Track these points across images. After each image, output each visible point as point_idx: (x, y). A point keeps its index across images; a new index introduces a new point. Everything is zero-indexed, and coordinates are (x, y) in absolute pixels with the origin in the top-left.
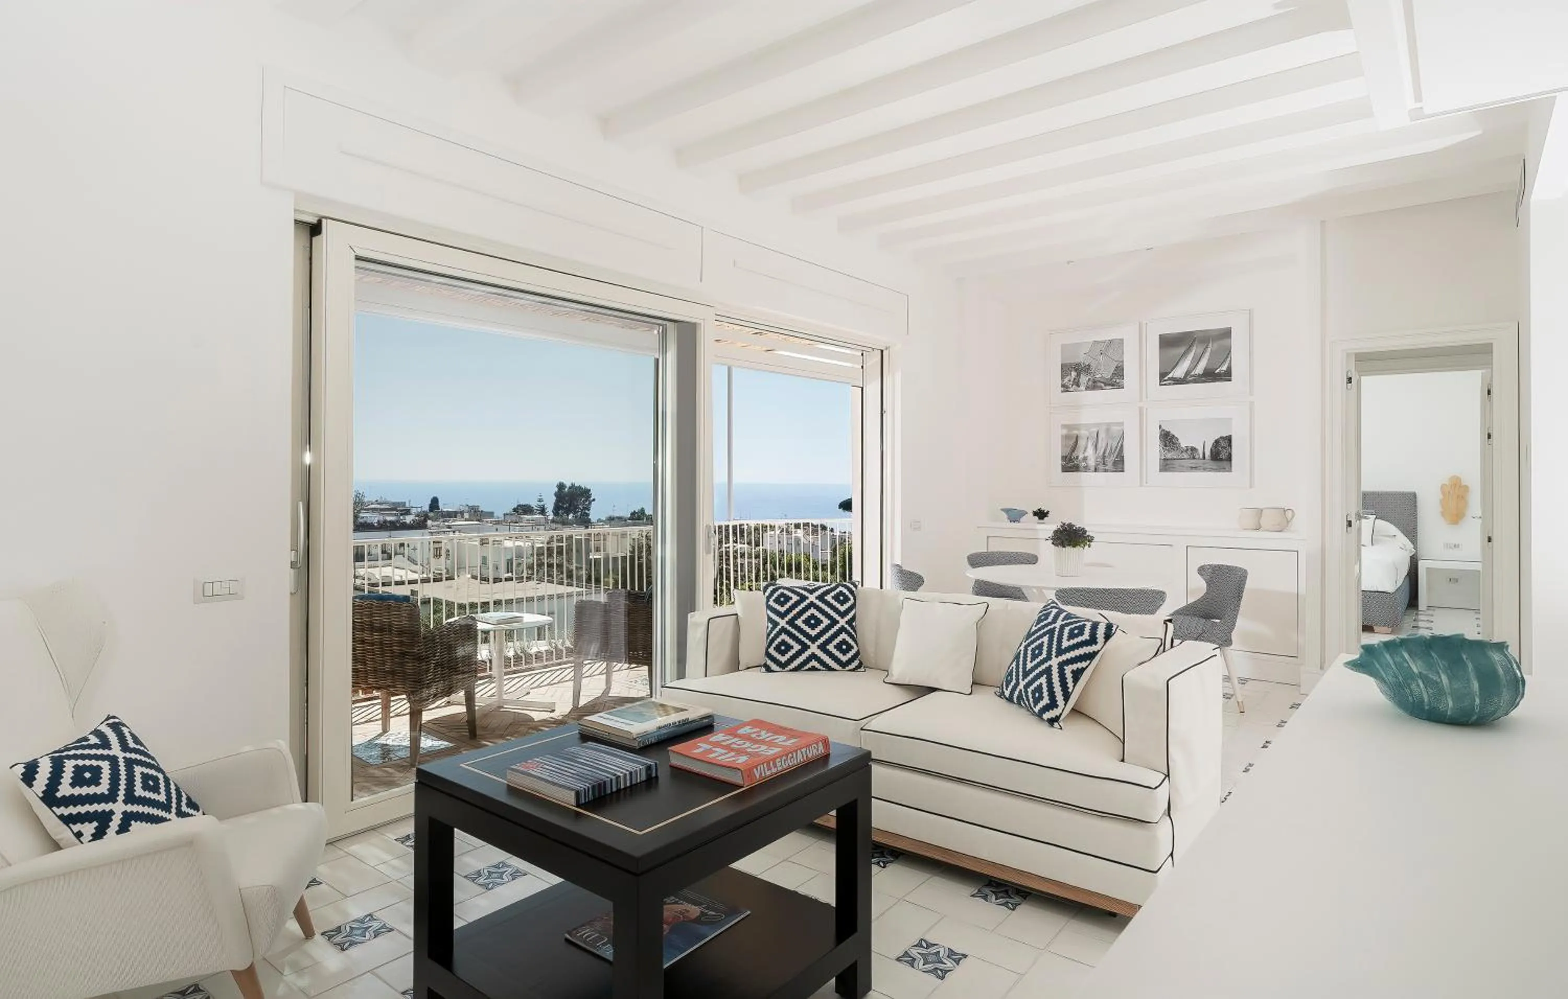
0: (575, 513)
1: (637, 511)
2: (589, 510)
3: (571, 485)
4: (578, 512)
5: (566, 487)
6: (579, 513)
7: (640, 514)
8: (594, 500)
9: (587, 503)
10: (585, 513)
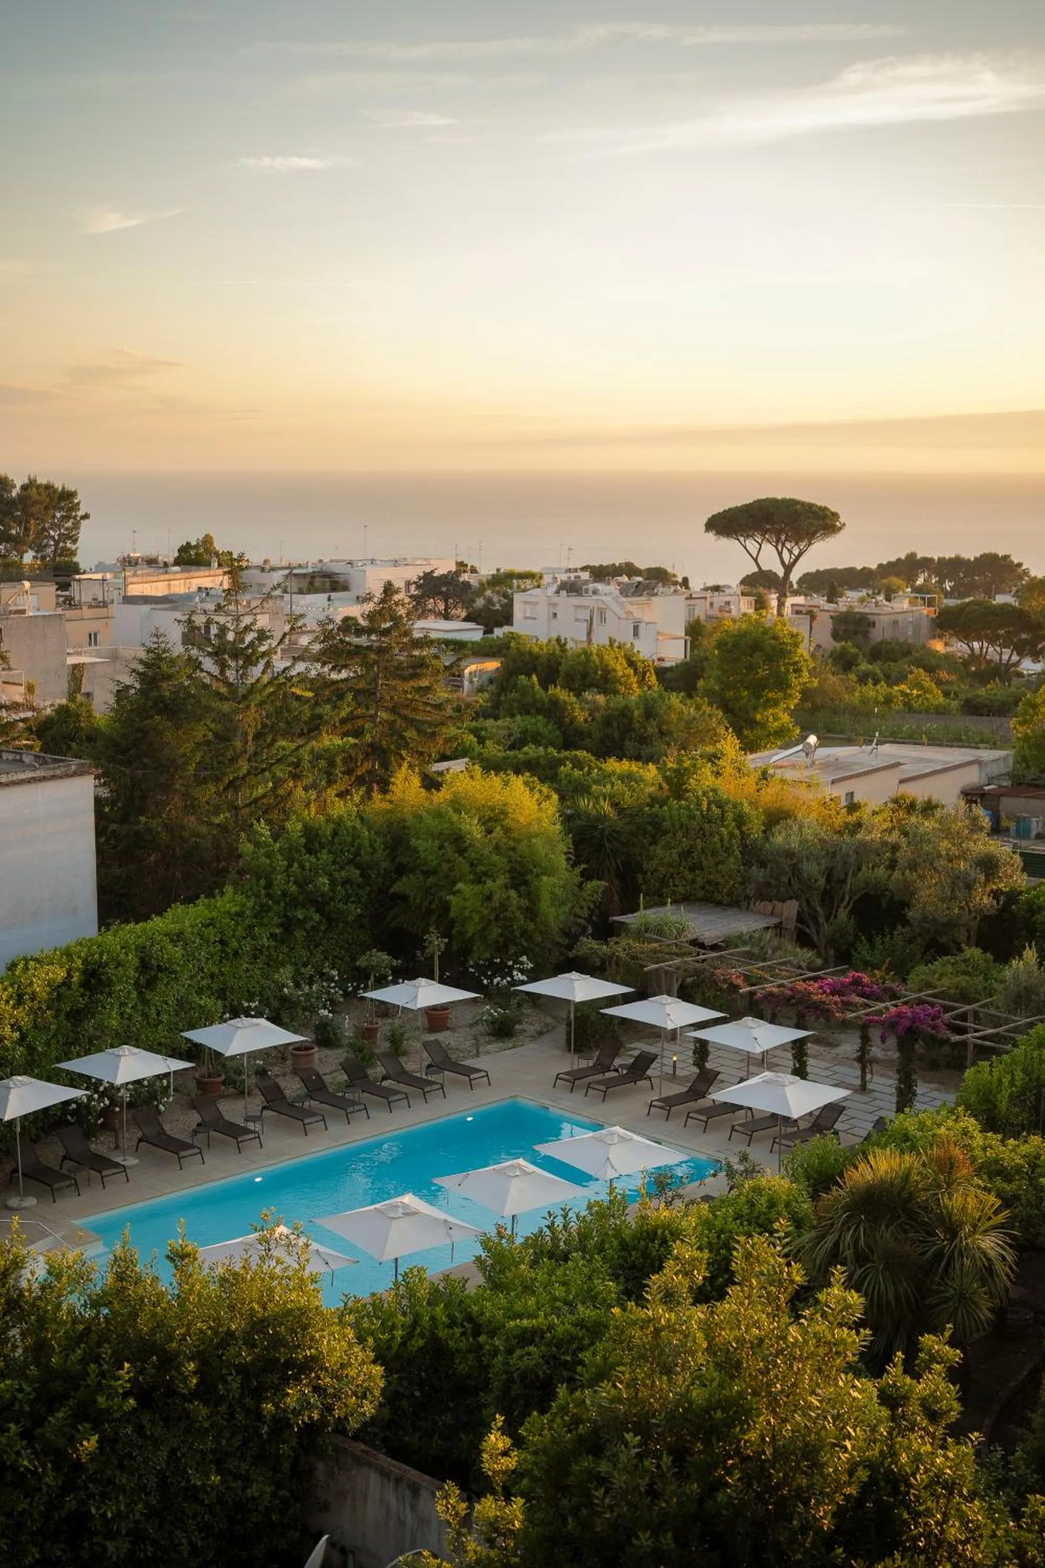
0: (40, 548)
1: (194, 543)
2: (75, 541)
3: (27, 481)
4: (47, 545)
5: (14, 486)
6: (50, 550)
7: (201, 550)
8: (86, 516)
9: (69, 524)
10: (65, 549)
